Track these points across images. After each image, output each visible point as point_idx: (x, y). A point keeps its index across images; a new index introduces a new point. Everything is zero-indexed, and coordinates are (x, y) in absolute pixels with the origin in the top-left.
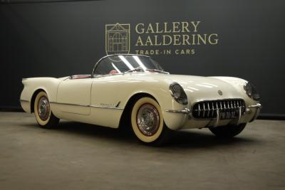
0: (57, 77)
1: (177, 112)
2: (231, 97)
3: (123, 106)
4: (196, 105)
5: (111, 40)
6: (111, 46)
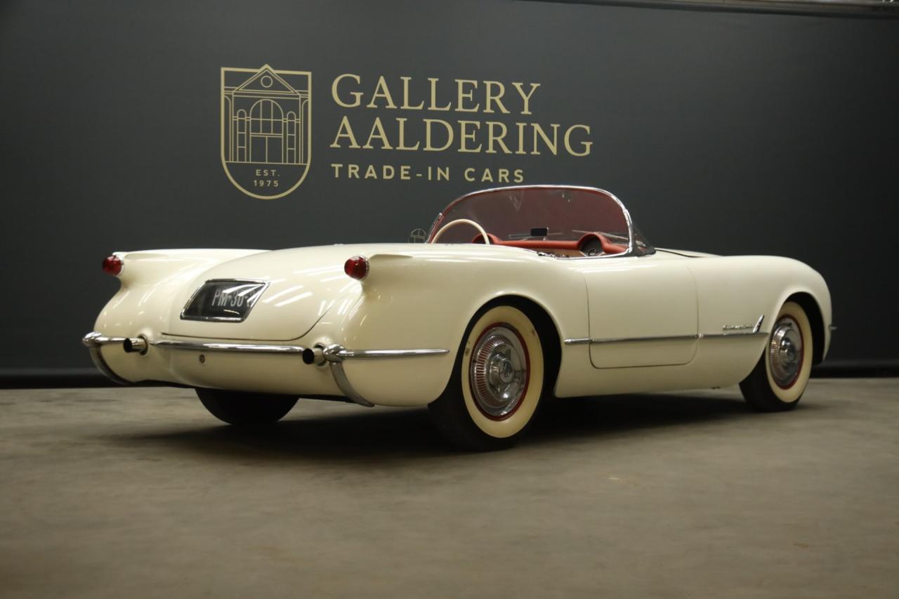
5: (242, 122)
6: (242, 143)
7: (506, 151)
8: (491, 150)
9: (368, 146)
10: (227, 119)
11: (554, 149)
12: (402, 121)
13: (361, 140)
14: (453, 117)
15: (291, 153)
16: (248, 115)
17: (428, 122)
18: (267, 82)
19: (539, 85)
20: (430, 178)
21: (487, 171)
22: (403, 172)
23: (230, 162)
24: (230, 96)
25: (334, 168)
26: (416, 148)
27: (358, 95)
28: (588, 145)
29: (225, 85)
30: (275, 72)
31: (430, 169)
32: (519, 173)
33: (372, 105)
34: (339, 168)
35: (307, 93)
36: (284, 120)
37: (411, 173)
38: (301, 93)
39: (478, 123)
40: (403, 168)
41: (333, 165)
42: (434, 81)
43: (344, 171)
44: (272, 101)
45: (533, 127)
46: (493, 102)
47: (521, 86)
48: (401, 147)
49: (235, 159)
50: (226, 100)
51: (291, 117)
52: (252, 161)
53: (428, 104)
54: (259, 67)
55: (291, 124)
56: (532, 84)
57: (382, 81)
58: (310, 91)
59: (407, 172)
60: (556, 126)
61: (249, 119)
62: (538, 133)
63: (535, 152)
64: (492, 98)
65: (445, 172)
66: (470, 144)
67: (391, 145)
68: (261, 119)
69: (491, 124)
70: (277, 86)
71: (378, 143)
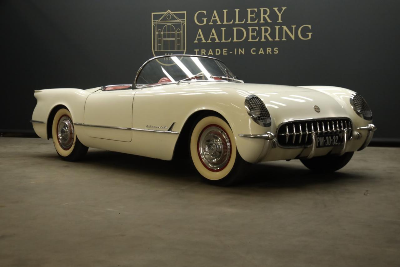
0: (84, 88)
1: (256, 137)
2: (333, 115)
3: (178, 129)
4: (283, 127)
5: (159, 34)
6: (160, 43)
7: (270, 39)
8: (263, 40)
9: (209, 41)
10: (154, 33)
11: (293, 37)
12: (223, 29)
13: (206, 39)
14: (246, 26)
15: (178, 46)
16: (162, 31)
17: (235, 29)
18: (169, 17)
19: (286, 8)
20: (236, 54)
21: (261, 49)
22: (224, 52)
23: (155, 51)
24: (155, 24)
25: (196, 51)
26: (229, 41)
27: (205, 19)
28: (310, 34)
29: (153, 20)
30: (172, 13)
31: (236, 49)
32: (276, 49)
33: (211, 23)
34: (198, 51)
35: (184, 20)
36: (176, 32)
37: (228, 52)
38: (182, 20)
39: (257, 28)
40: (224, 50)
41: (195, 50)
42: (237, 10)
44: (171, 25)
45: (283, 28)
46: (264, 18)
47: (277, 9)
48: (223, 41)
49: (157, 50)
50: (153, 25)
51: (178, 31)
52: (164, 50)
53: (235, 21)
54: (166, 12)
55: (179, 34)
56: (282, 8)
57: (215, 12)
58: (185, 19)
59: (226, 52)
60: (294, 27)
61: (162, 33)
62: (285, 31)
63: (284, 39)
64: (264, 16)
65: (242, 51)
66: (253, 37)
67: (219, 40)
68: (167, 33)
69: (263, 28)
70: (173, 18)
71: (213, 39)
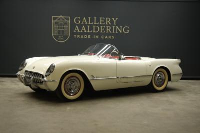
6: (56, 31)
7: (110, 32)
8: (107, 32)
10: (53, 26)
11: (121, 32)
12: (88, 26)
13: (80, 30)
14: (99, 25)
15: (66, 33)
16: (57, 26)
17: (94, 26)
18: (61, 19)
19: (118, 18)
21: (106, 36)
22: (89, 37)
23: (54, 35)
24: (54, 22)
26: (91, 32)
27: (79, 21)
28: (128, 31)
29: (53, 20)
30: (63, 17)
31: (94, 36)
32: (113, 37)
33: (82, 23)
36: (65, 27)
38: (68, 21)
39: (104, 27)
41: (74, 35)
42: (95, 18)
43: (77, 36)
47: (114, 19)
52: (58, 35)
53: (94, 23)
54: (59, 16)
57: (84, 18)
58: (70, 21)
60: (121, 27)
62: (117, 28)
63: (117, 32)
64: (108, 21)
65: (97, 37)
66: (103, 31)
67: (86, 31)
68: (60, 26)
69: (107, 27)
70: (63, 20)
71: (83, 31)
